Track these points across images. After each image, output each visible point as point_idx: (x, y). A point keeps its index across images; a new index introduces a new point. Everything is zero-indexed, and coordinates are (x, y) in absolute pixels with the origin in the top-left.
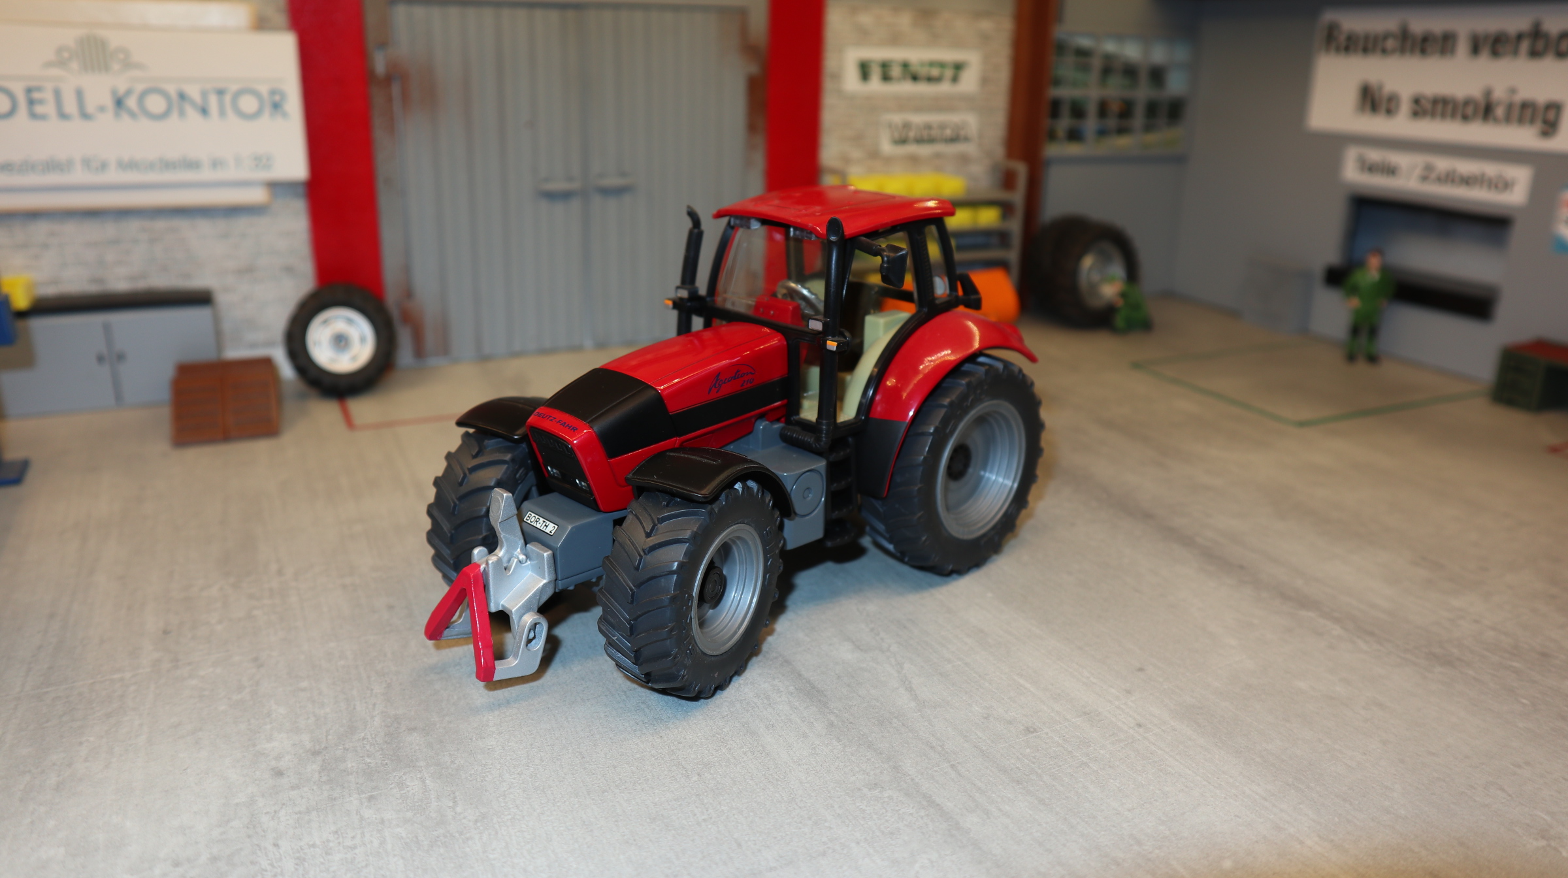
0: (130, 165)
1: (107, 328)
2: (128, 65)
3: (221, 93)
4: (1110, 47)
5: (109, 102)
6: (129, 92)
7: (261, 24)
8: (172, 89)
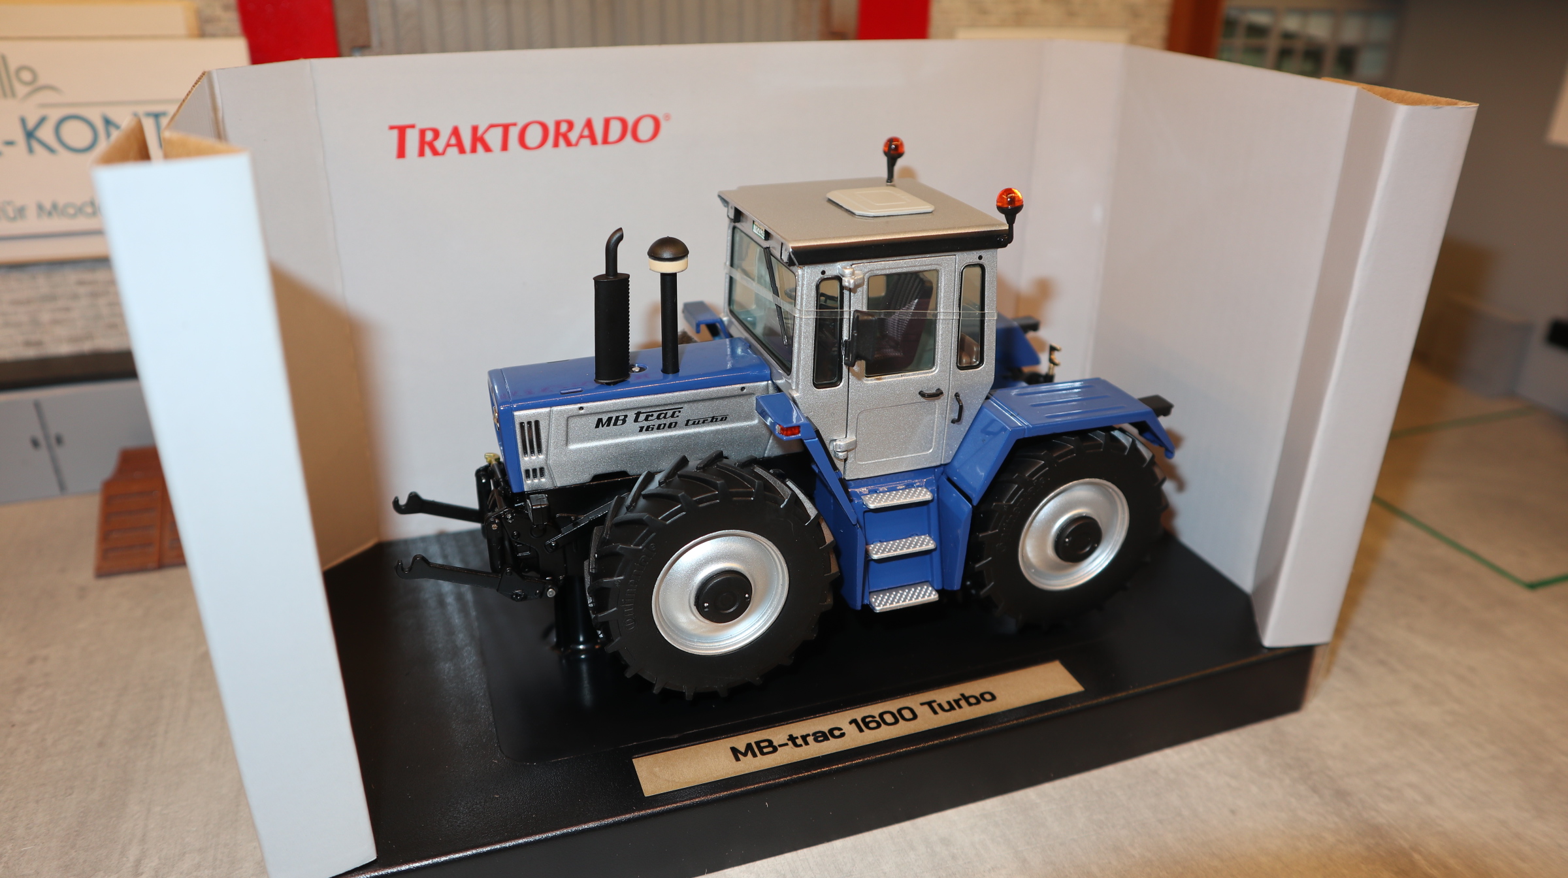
0: (55, 210)
1: (37, 406)
2: (36, 87)
3: (157, 116)
4: (1291, 23)
5: (19, 136)
6: (42, 120)
7: (203, 29)
8: (95, 116)
